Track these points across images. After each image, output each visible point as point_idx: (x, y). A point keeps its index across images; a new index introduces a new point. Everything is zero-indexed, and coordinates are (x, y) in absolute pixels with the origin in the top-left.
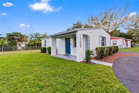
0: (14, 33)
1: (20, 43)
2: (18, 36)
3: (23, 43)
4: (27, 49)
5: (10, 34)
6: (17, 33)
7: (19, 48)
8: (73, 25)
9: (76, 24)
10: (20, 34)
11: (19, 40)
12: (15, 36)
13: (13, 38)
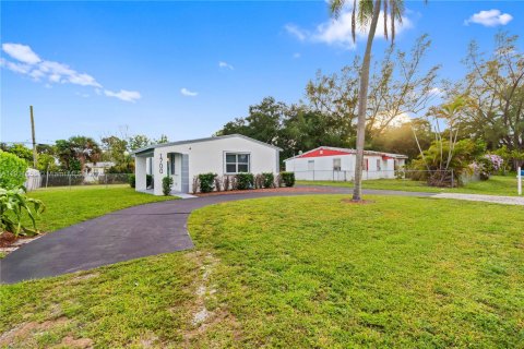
0: (74, 139)
1: (90, 165)
2: (84, 148)
3: (99, 164)
4: (110, 182)
5: (64, 141)
6: (83, 139)
7: (89, 178)
8: (251, 109)
9: (260, 104)
10: (89, 140)
11: (89, 159)
12: (77, 146)
13: (73, 152)
